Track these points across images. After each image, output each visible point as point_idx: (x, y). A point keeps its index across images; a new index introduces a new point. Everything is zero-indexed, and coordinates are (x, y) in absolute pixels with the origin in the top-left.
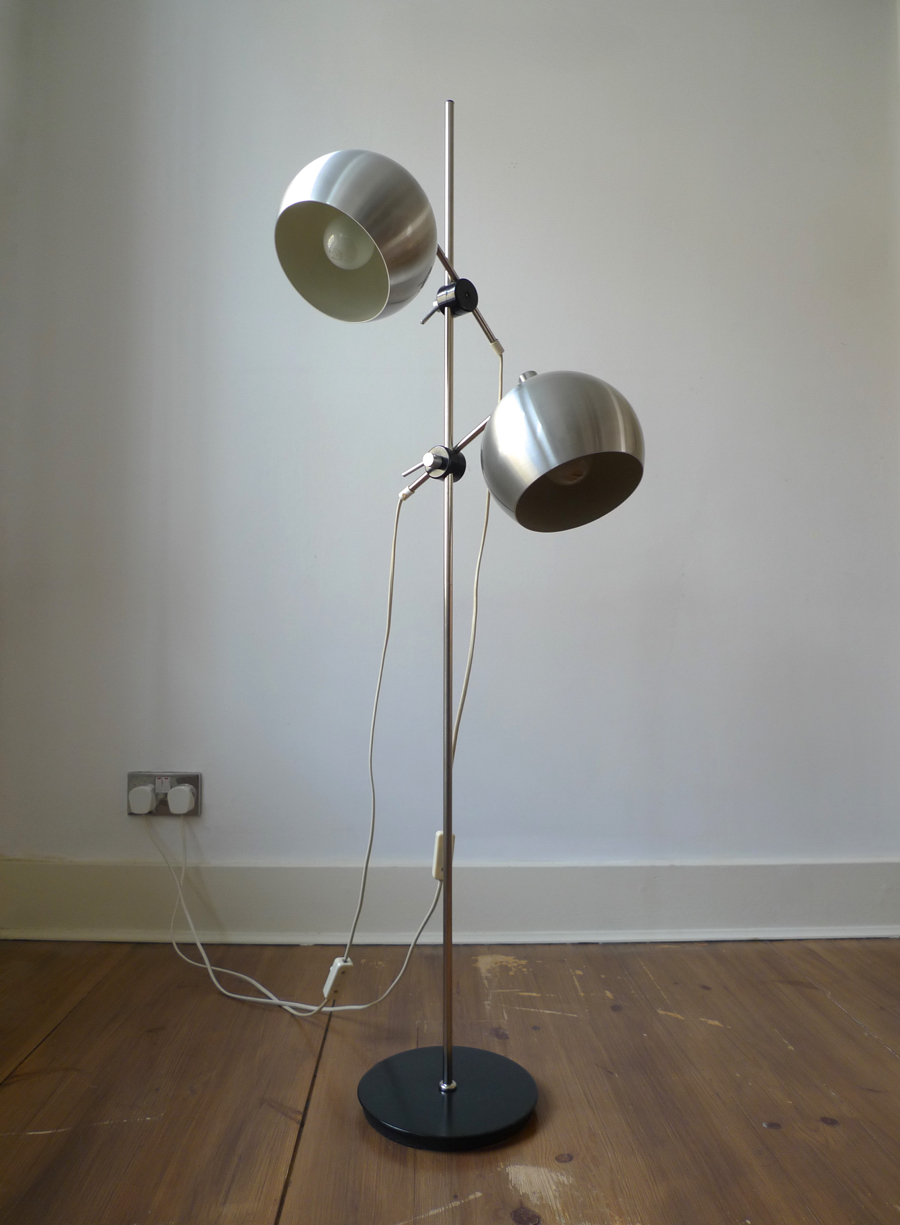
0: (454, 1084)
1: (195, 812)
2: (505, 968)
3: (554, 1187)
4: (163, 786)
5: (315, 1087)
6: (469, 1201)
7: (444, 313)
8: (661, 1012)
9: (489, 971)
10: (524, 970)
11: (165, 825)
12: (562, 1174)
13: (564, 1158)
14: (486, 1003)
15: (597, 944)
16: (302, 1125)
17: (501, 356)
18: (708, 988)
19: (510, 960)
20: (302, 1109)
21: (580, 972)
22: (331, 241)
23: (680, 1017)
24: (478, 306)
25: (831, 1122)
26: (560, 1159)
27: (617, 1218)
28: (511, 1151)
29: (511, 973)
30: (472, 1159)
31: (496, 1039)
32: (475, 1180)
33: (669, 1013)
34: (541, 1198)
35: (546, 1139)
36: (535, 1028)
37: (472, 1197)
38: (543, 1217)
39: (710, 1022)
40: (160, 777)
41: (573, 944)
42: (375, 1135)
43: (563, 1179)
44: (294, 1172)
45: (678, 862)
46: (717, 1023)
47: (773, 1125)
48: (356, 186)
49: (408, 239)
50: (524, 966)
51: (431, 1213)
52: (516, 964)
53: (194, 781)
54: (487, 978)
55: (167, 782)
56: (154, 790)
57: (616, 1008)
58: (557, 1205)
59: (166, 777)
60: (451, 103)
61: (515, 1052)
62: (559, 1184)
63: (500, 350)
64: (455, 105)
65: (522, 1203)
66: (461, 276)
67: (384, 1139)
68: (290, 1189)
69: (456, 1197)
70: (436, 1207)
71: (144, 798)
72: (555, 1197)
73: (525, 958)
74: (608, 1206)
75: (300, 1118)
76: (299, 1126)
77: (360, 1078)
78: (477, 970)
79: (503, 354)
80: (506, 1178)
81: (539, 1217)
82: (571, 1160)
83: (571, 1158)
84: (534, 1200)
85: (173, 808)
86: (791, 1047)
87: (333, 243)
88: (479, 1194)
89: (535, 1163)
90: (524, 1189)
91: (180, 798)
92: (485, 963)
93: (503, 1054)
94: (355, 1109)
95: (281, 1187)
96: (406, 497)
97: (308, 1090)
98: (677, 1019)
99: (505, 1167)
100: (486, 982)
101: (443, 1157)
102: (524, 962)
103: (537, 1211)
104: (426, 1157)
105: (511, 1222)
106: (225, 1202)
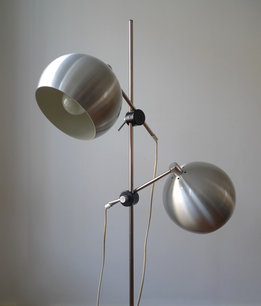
7: (129, 125)
17: (157, 142)
22: (65, 102)
24: (145, 121)
48: (74, 79)
49: (105, 100)
60: (132, 21)
63: (156, 139)
64: (134, 23)
66: (137, 108)
79: (157, 141)
87: (67, 103)
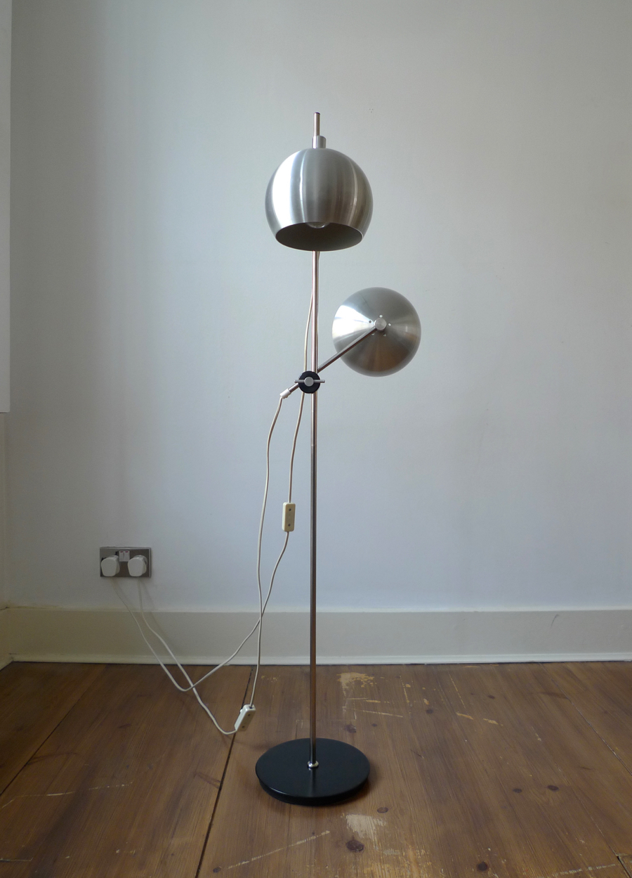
0: (317, 764)
1: (147, 574)
2: (358, 683)
3: (374, 828)
4: (125, 557)
5: (228, 765)
6: (322, 836)
8: (459, 714)
9: (347, 685)
10: (372, 683)
11: (127, 584)
12: (380, 820)
13: (382, 810)
14: (343, 707)
15: (423, 664)
16: (220, 789)
18: (492, 697)
19: (362, 677)
20: (220, 780)
21: (408, 686)
23: (471, 718)
25: (553, 788)
26: (380, 811)
27: (410, 846)
28: (349, 806)
29: (362, 686)
30: (326, 810)
31: (348, 733)
32: (326, 824)
33: (464, 715)
34: (366, 834)
35: (374, 798)
36: (374, 725)
37: (323, 834)
38: (365, 846)
39: (490, 721)
40: (122, 551)
41: (407, 665)
42: (266, 796)
43: (381, 823)
44: (215, 819)
45: (480, 609)
46: (494, 722)
47: (518, 790)
50: (372, 681)
51: (298, 843)
52: (366, 680)
53: (146, 553)
54: (346, 690)
55: (127, 555)
56: (118, 559)
57: (429, 711)
58: (375, 839)
59: (127, 551)
60: (318, 114)
61: (359, 743)
62: (377, 826)
65: (353, 837)
67: (271, 798)
68: (212, 829)
69: (313, 834)
70: (301, 840)
71: (111, 564)
72: (374, 834)
73: (373, 675)
74: (406, 839)
75: (219, 784)
76: (218, 790)
77: (258, 759)
78: (339, 683)
80: (345, 822)
81: (363, 846)
82: (386, 811)
83: (387, 810)
84: (361, 835)
85: (132, 572)
86: (539, 739)
88: (328, 832)
89: (365, 813)
90: (356, 829)
91: (136, 565)
92: (345, 679)
93: (350, 744)
94: (254, 779)
95: (207, 828)
96: (286, 396)
97: (224, 767)
98: (468, 719)
99: (346, 815)
100: (344, 692)
101: (307, 809)
102: (372, 678)
103: (362, 842)
104: (297, 809)
105: (346, 848)
106: (172, 837)
